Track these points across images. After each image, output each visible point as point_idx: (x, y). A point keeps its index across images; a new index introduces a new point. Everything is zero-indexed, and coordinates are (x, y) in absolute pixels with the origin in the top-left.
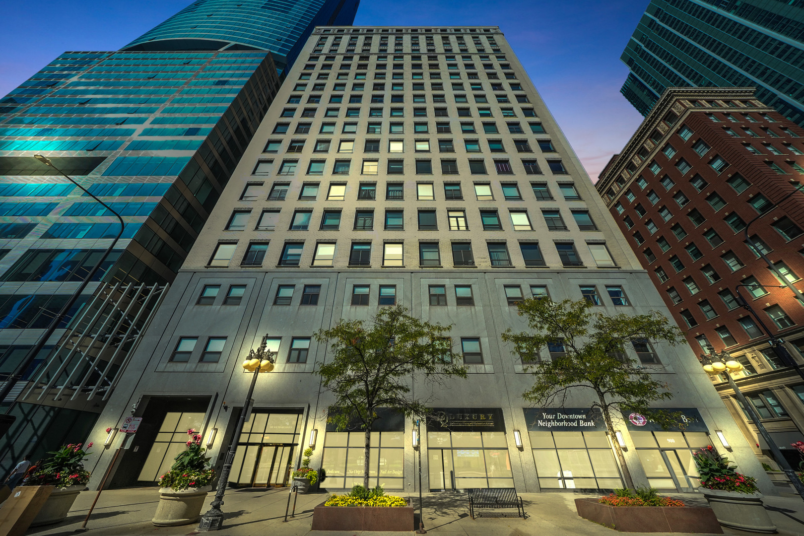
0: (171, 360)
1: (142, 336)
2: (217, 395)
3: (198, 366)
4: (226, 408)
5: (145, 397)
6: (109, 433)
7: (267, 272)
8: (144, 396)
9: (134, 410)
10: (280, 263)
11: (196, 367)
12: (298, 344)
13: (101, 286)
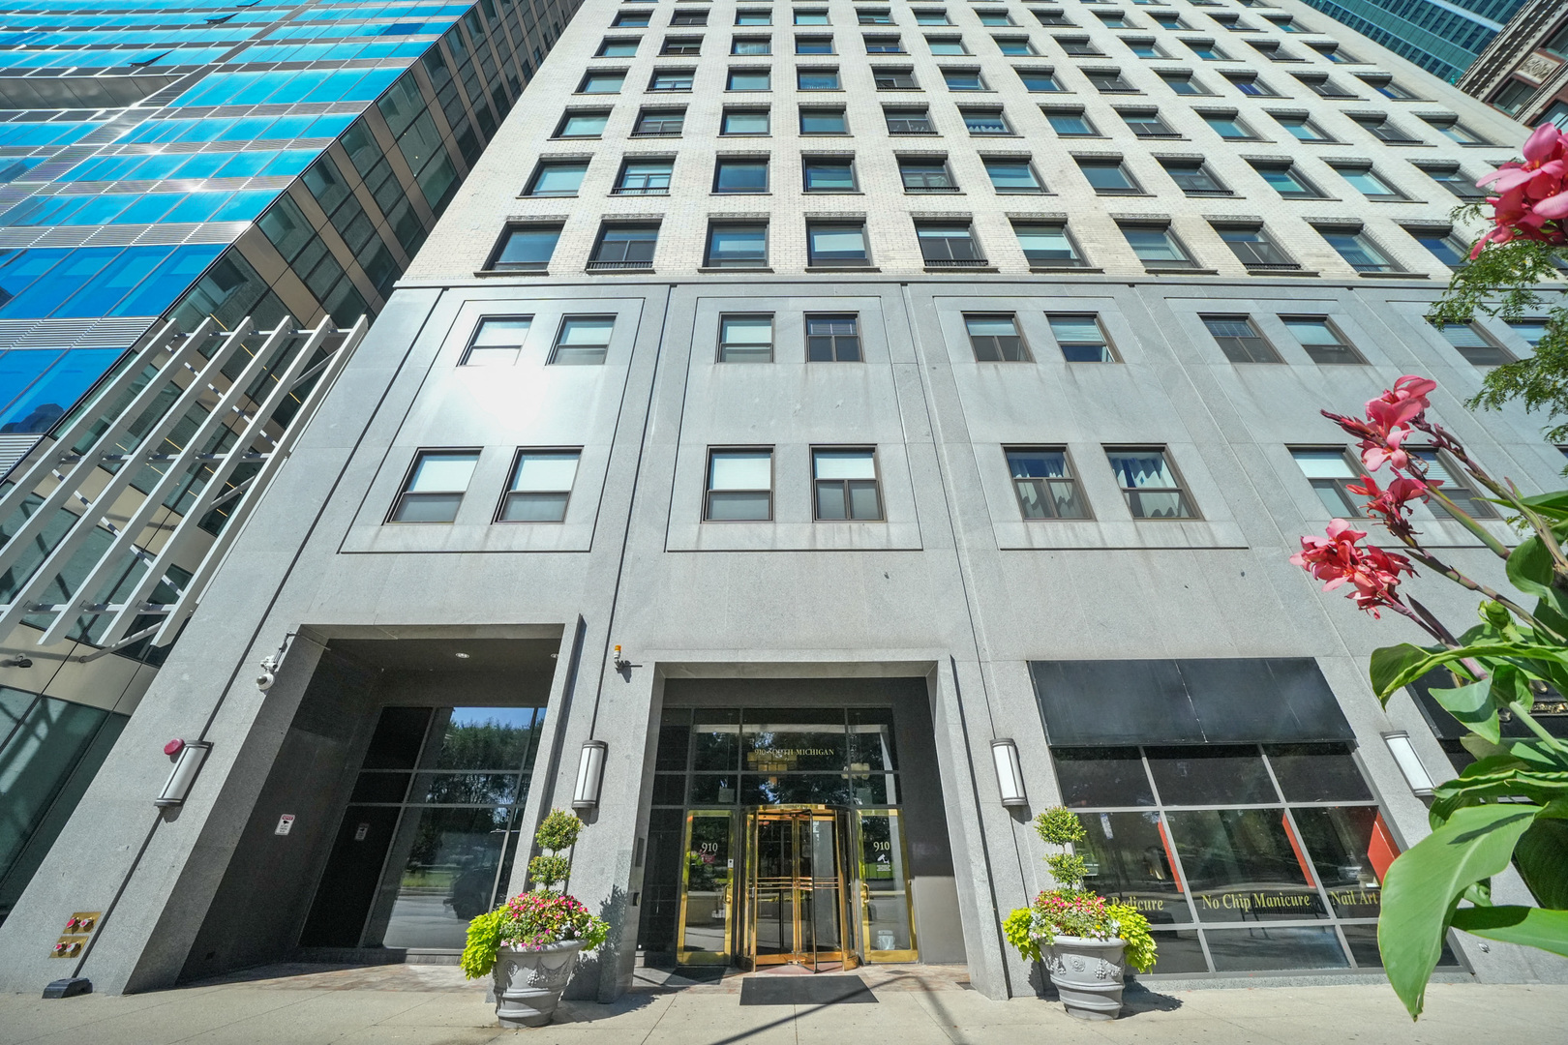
0: (394, 515)
1: (285, 453)
2: (582, 626)
3: (493, 534)
4: (624, 668)
5: (305, 630)
6: (174, 760)
7: (673, 285)
8: (302, 626)
9: (270, 676)
10: (706, 263)
11: (487, 535)
12: (831, 468)
13: (155, 328)
